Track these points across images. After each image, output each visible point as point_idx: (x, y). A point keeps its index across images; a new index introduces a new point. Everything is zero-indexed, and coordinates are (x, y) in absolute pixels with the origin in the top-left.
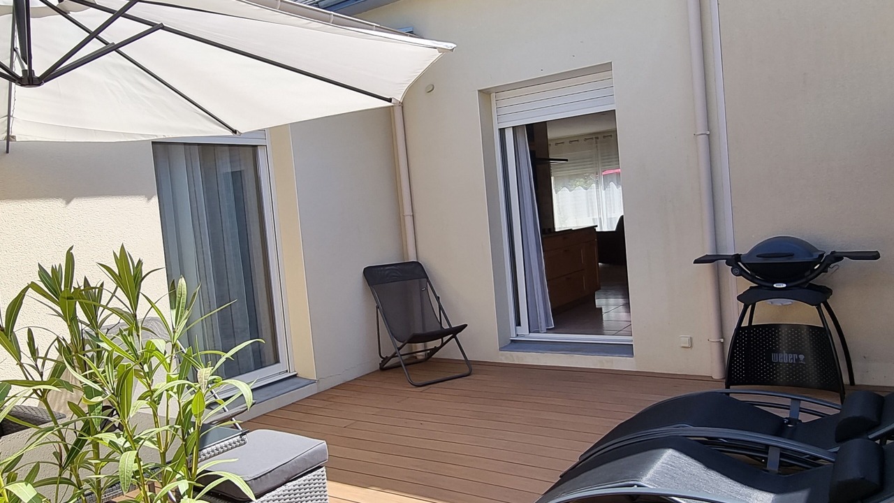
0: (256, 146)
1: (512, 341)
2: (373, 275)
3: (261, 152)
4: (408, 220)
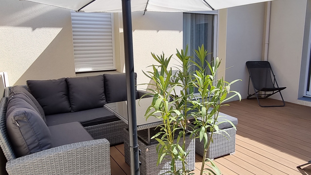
0: (214, 15)
1: (304, 96)
2: (249, 65)
3: (215, 17)
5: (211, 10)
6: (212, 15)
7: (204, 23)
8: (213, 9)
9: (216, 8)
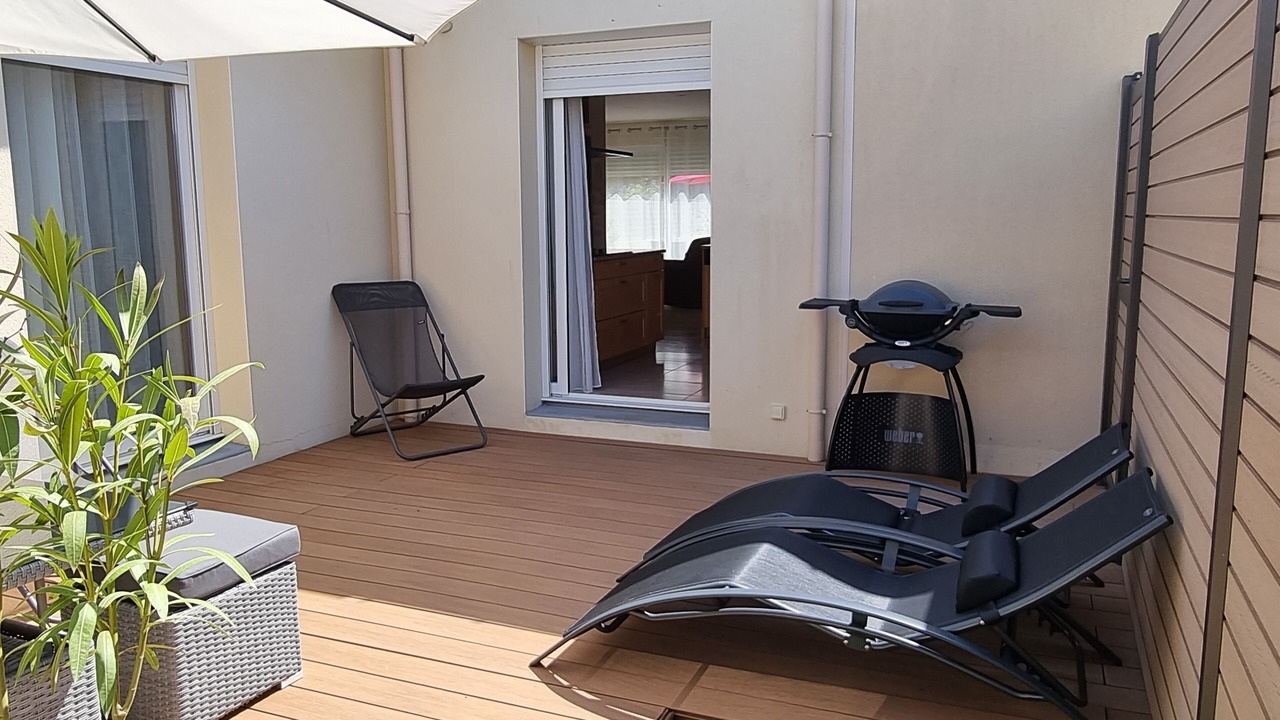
0: (171, 84)
1: (544, 402)
2: (346, 298)
3: (179, 96)
4: (403, 221)
5: (144, 59)
6: (162, 87)
7: (125, 119)
8: (153, 58)
9: (163, 54)
